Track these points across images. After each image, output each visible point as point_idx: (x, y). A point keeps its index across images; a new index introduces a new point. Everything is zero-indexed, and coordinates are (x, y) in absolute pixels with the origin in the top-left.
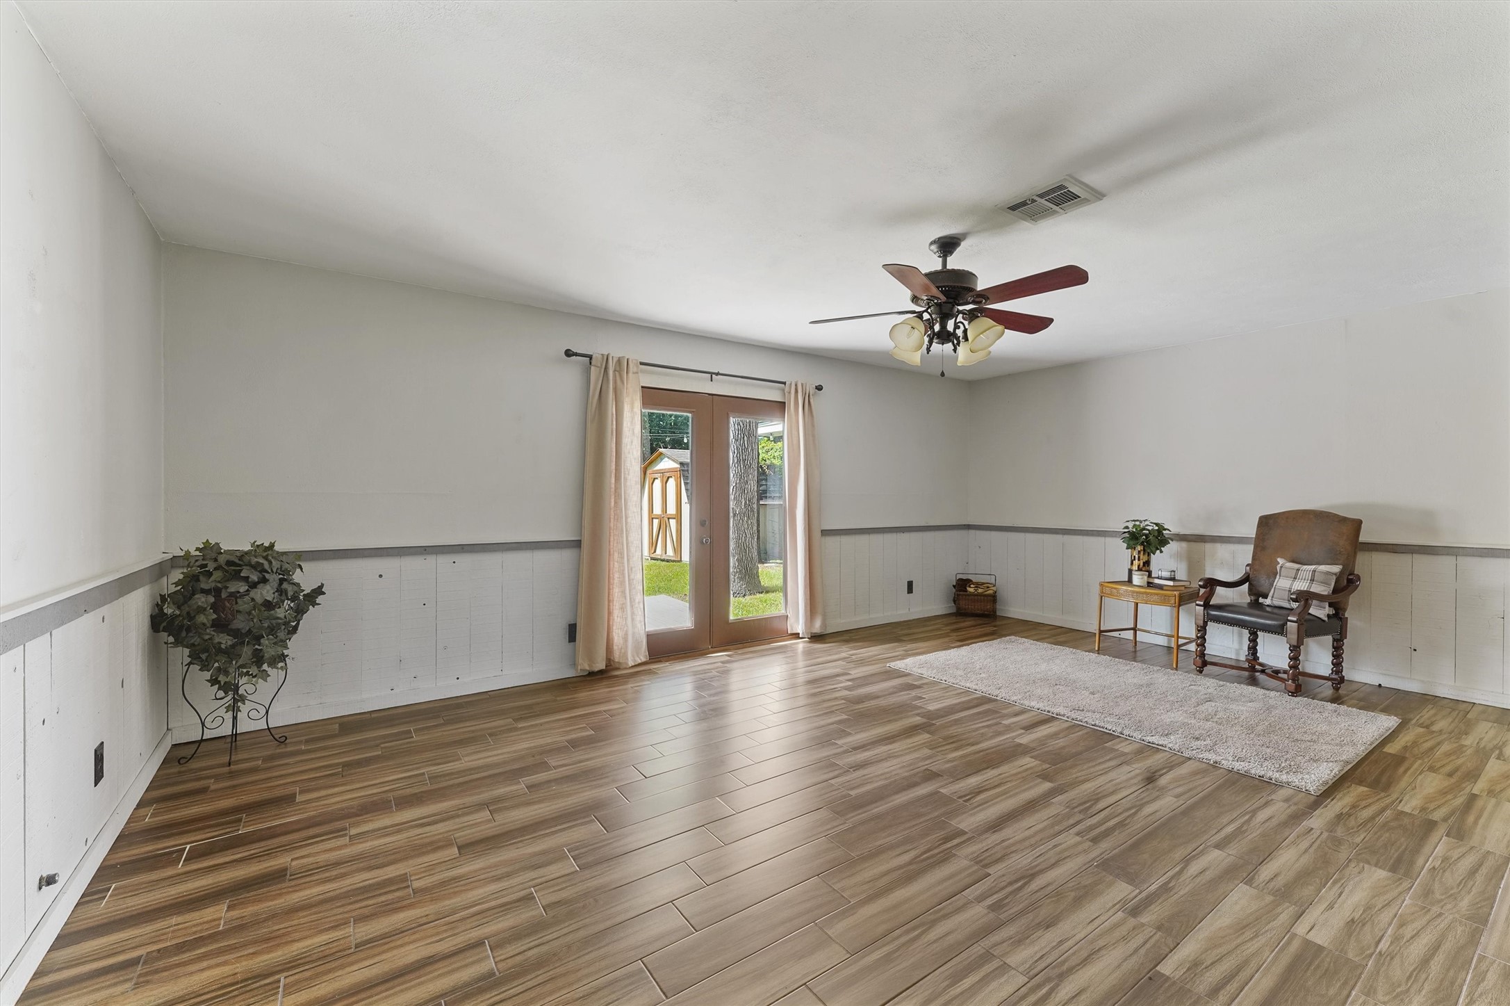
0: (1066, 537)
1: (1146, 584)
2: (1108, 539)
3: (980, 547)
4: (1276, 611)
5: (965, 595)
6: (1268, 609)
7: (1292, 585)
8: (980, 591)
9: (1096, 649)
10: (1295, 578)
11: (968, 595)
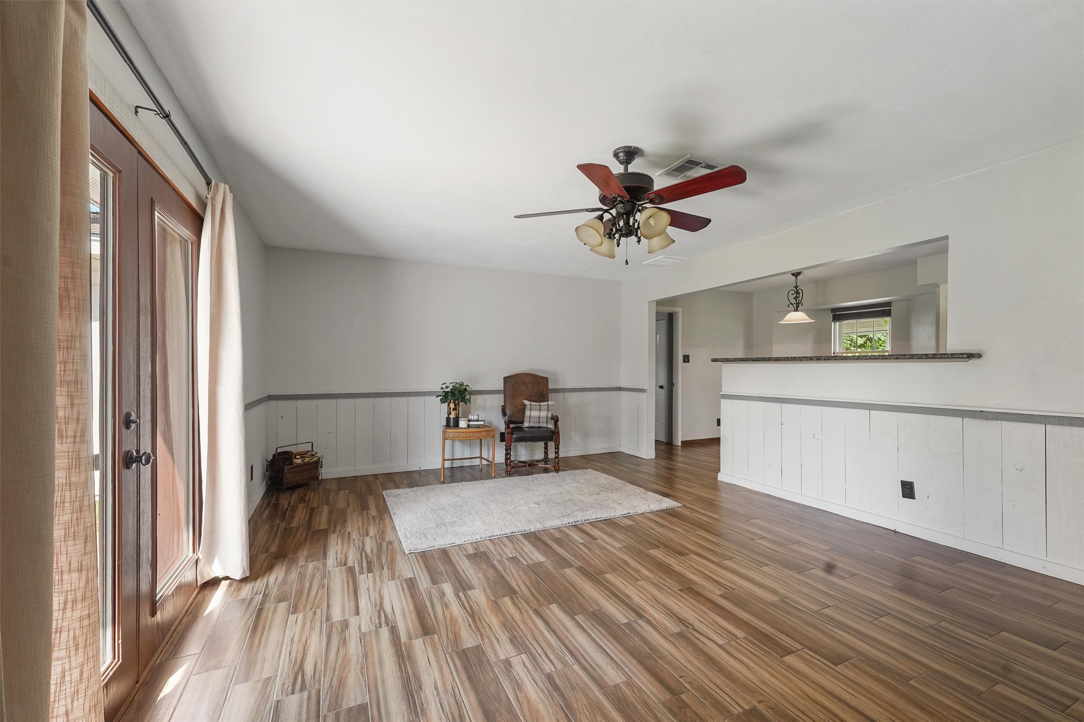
0: (377, 400)
1: (467, 426)
2: (427, 398)
3: (282, 418)
4: (531, 429)
5: (292, 468)
6: (526, 429)
7: (540, 414)
8: (307, 460)
9: (442, 480)
10: (540, 410)
11: (296, 467)
